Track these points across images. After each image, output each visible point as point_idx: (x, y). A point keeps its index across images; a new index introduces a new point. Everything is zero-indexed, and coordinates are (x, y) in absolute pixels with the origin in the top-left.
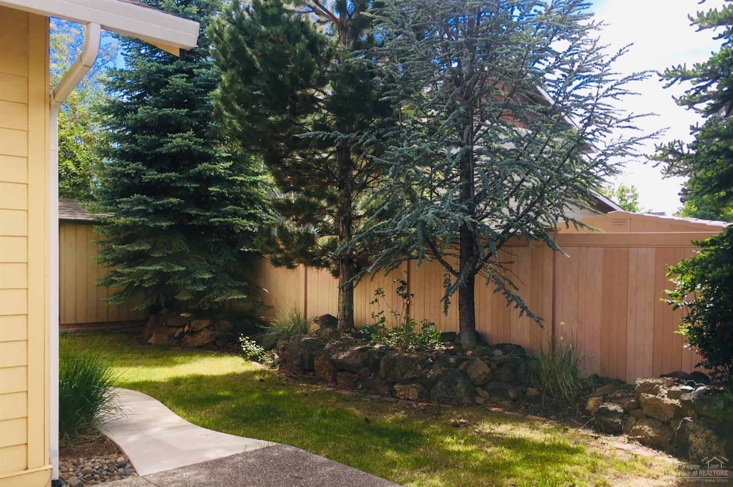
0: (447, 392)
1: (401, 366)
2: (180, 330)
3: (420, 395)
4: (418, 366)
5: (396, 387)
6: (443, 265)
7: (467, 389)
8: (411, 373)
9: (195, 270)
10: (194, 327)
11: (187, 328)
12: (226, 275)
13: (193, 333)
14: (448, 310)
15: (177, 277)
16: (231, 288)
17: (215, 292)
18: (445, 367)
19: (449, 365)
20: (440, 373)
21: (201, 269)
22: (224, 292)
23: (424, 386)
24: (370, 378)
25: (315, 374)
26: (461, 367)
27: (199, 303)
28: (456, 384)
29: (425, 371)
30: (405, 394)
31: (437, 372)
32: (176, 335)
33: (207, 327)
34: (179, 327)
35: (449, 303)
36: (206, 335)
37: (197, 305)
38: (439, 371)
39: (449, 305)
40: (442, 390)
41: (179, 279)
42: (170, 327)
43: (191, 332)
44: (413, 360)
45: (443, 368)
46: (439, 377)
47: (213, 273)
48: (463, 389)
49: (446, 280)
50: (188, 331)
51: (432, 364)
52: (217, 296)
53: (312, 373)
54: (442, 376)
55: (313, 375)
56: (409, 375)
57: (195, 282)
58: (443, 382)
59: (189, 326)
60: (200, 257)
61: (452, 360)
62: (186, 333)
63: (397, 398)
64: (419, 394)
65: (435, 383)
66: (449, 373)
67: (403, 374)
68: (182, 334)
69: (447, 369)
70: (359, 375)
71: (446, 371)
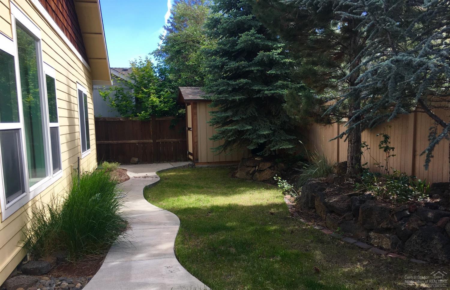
0: (421, 246)
1: (376, 216)
2: (253, 169)
3: (394, 245)
4: (395, 217)
5: (372, 234)
6: (433, 118)
7: (443, 247)
8: (386, 223)
9: (260, 129)
10: (261, 168)
11: (257, 168)
12: (282, 132)
13: (260, 171)
14: (430, 164)
15: (248, 134)
16: (284, 140)
17: (273, 143)
18: (421, 220)
19: (427, 219)
20: (416, 226)
21: (264, 127)
22: (279, 143)
23: (398, 237)
24: (352, 222)
25: (316, 211)
26: (439, 223)
27: (263, 151)
28: (432, 239)
29: (400, 222)
30: (379, 243)
31: (411, 226)
32: (251, 172)
33: (270, 168)
34: (253, 167)
35: (432, 157)
36: (268, 173)
37: (262, 152)
38: (414, 225)
39: (431, 159)
40: (417, 243)
41: (249, 135)
42: (248, 167)
43: (260, 170)
44: (390, 211)
45: (420, 222)
46: (414, 230)
47: (272, 130)
48: (439, 246)
49: (431, 133)
50: (257, 169)
51: (408, 216)
52: (274, 146)
53: (314, 210)
54: (417, 230)
55: (314, 212)
56: (384, 225)
57: (260, 136)
58: (418, 236)
59: (259, 166)
60: (265, 119)
61: (430, 215)
62: (256, 171)
63: (371, 244)
64: (392, 245)
65: (410, 236)
66: (425, 227)
67: (379, 223)
68: (254, 172)
69: (424, 224)
70: (344, 218)
71: (423, 226)
